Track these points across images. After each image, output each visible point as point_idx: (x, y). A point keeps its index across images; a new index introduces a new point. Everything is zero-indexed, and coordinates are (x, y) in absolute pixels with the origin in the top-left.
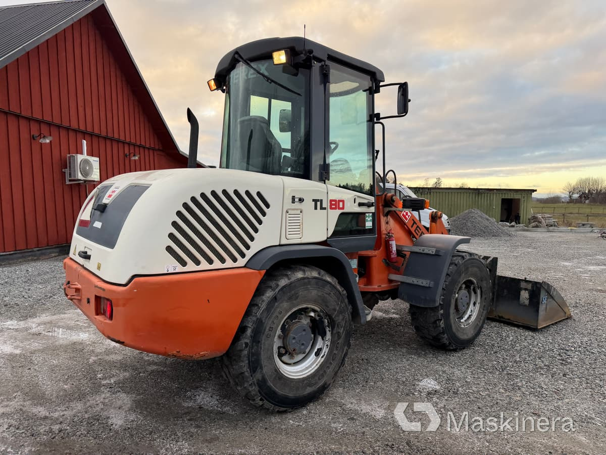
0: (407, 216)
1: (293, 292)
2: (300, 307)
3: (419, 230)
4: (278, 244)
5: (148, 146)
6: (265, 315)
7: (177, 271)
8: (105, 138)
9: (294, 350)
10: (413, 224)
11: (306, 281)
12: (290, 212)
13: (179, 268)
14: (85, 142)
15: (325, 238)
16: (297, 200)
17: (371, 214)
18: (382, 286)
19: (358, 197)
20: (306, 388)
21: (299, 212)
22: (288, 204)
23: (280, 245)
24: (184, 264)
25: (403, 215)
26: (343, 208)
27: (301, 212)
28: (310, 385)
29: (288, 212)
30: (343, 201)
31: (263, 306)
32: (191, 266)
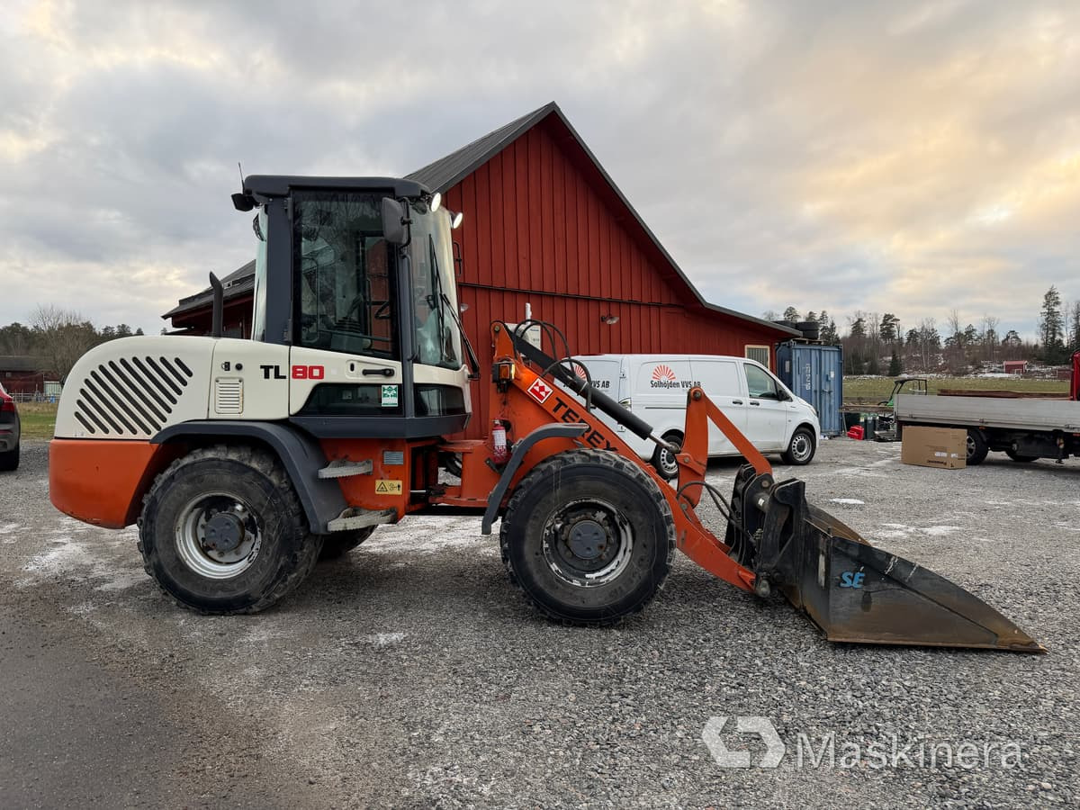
0: (543, 394)
1: (195, 474)
2: (214, 494)
3: (574, 417)
4: (205, 418)
5: (645, 301)
6: (160, 492)
7: (84, 437)
8: (565, 298)
9: (214, 545)
10: (559, 406)
11: (215, 462)
12: (221, 381)
13: (88, 434)
14: (528, 305)
15: (285, 415)
16: (233, 366)
17: (394, 387)
18: (478, 500)
19: (359, 361)
20: (217, 591)
21: (237, 381)
22: (219, 372)
23: (208, 420)
24: (92, 431)
25: (533, 390)
26: (321, 376)
27: (240, 381)
28: (223, 589)
29: (217, 381)
30: (321, 369)
31: (159, 484)
32: (99, 434)
